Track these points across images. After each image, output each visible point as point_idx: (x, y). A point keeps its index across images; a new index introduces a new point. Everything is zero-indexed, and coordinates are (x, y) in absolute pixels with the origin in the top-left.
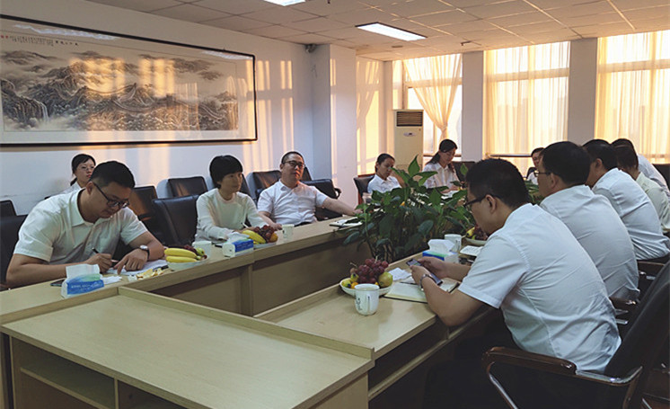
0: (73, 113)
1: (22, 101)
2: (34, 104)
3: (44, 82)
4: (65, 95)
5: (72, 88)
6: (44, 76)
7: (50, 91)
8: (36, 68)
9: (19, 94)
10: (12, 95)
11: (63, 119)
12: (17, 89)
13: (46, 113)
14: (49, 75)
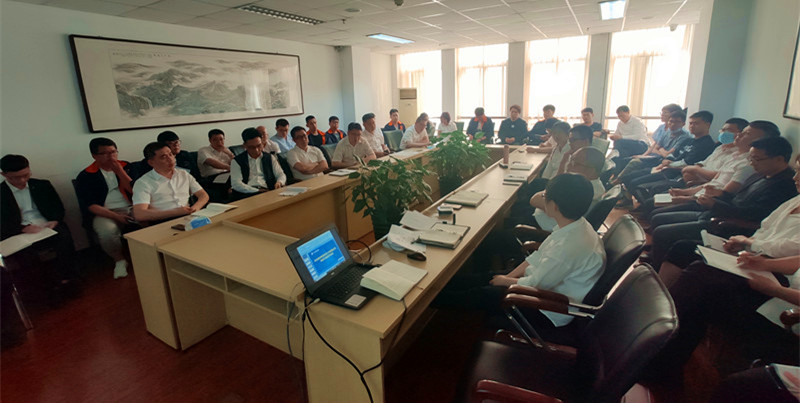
0: (171, 104)
1: (133, 98)
2: (141, 100)
3: (148, 84)
4: (164, 92)
5: (168, 87)
6: (147, 80)
7: (153, 90)
8: (141, 75)
9: (130, 94)
10: (125, 94)
11: (164, 109)
12: (129, 89)
13: (151, 106)
14: (151, 79)
